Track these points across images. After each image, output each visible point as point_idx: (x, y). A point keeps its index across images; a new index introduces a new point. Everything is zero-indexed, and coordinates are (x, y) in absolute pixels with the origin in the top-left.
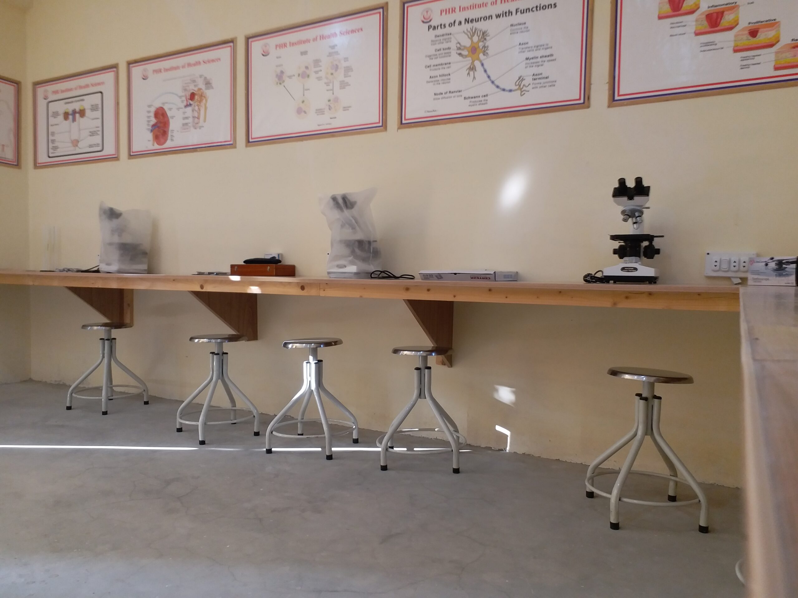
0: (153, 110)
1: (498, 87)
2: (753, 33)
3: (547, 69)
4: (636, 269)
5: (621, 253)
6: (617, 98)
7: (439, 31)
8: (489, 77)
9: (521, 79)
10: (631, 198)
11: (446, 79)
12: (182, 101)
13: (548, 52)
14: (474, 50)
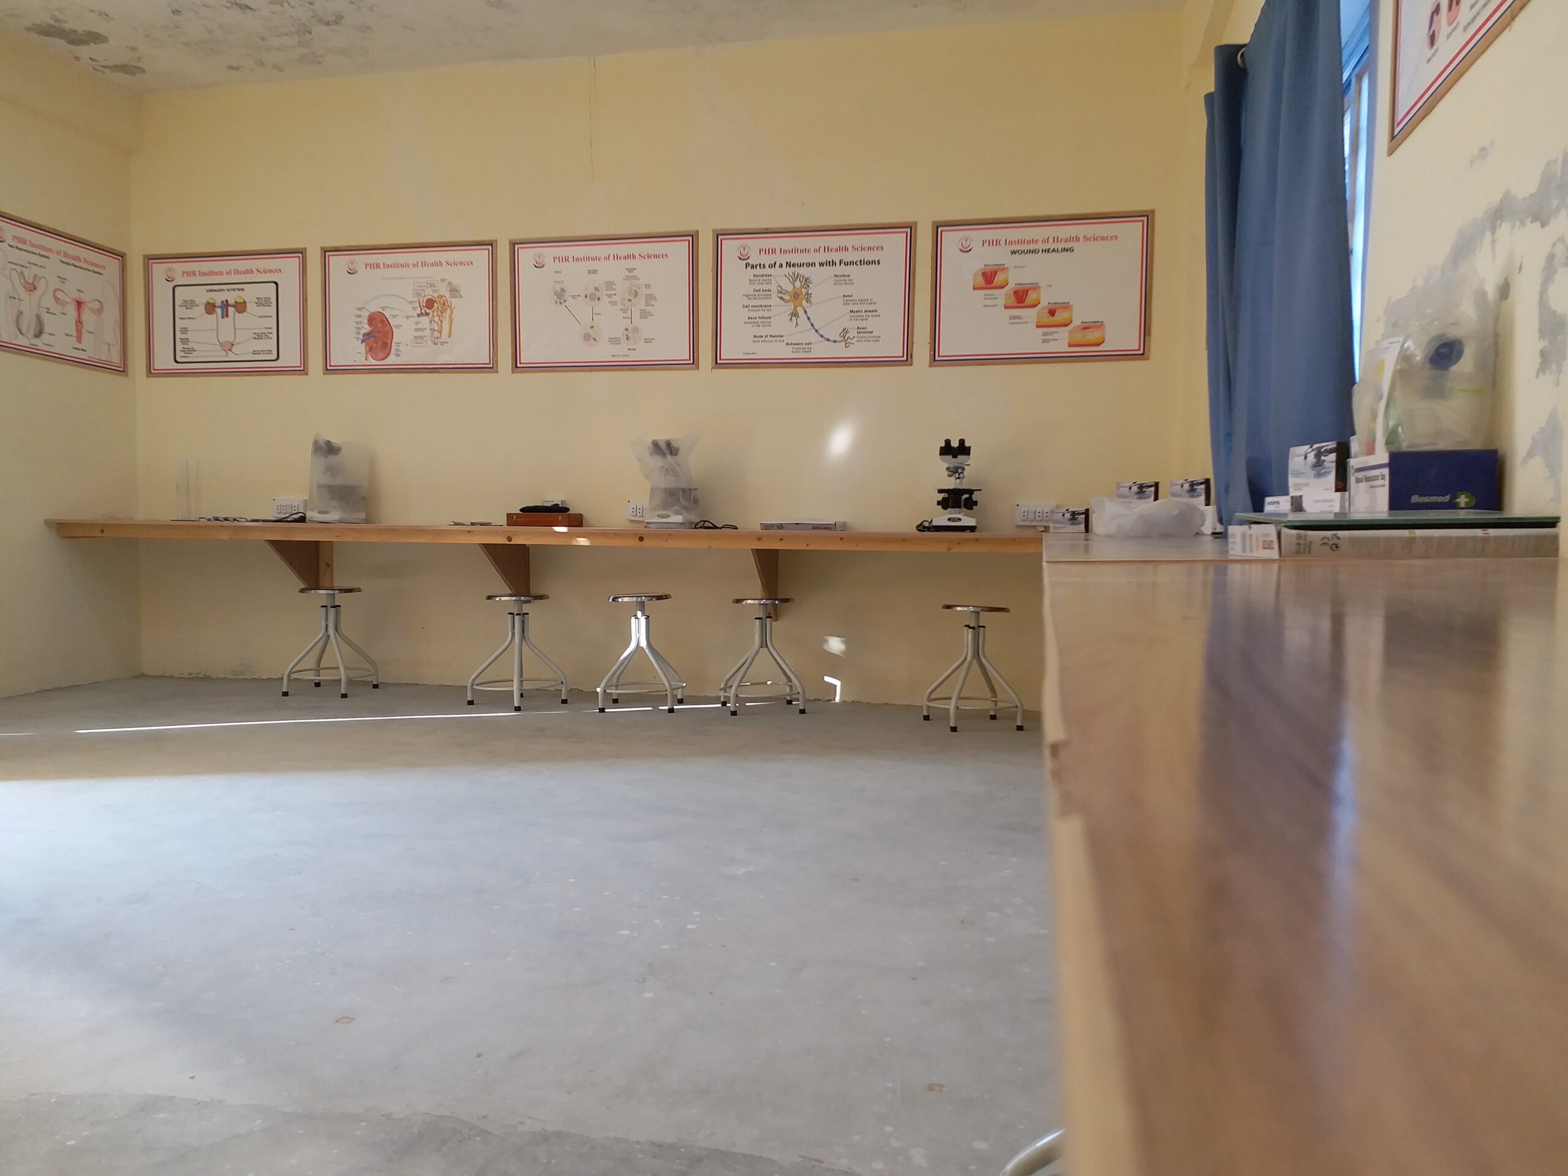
0: (366, 314)
1: (822, 336)
2: (1052, 313)
3: (870, 324)
4: (960, 520)
5: (944, 504)
6: (937, 358)
7: (758, 271)
8: (812, 325)
9: (845, 331)
10: (955, 457)
11: (766, 321)
12: (414, 309)
13: (872, 307)
14: (796, 295)
